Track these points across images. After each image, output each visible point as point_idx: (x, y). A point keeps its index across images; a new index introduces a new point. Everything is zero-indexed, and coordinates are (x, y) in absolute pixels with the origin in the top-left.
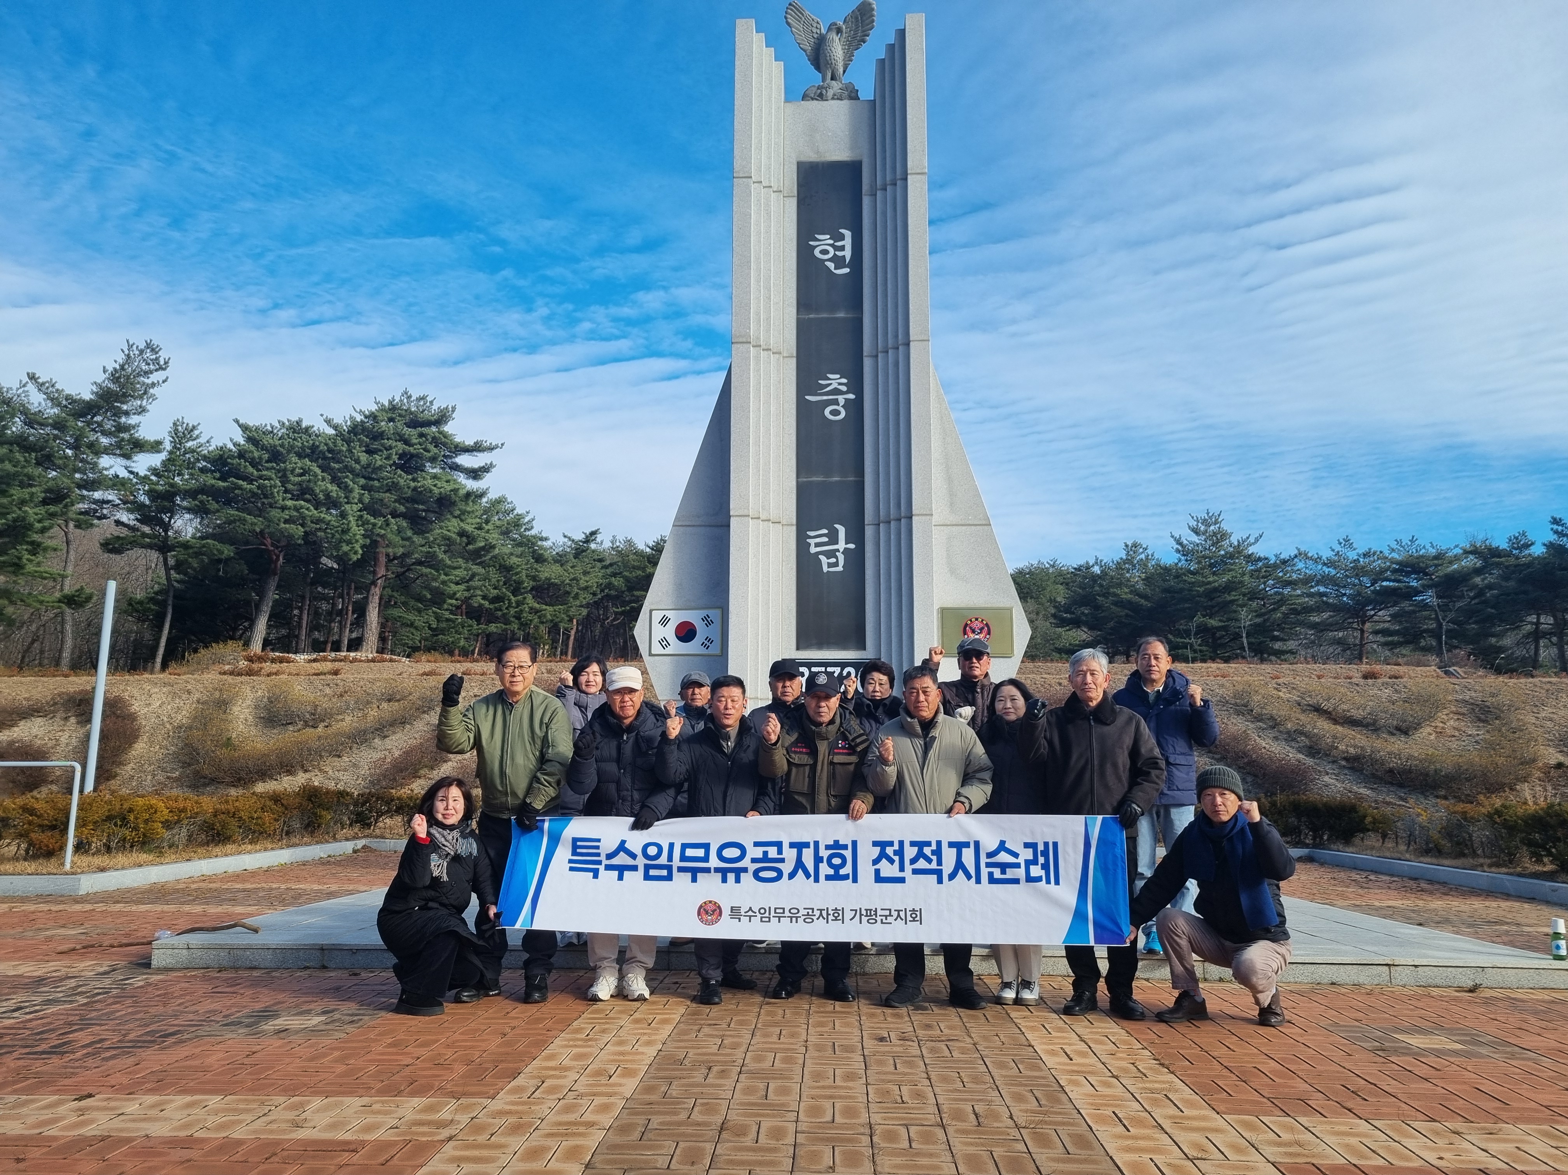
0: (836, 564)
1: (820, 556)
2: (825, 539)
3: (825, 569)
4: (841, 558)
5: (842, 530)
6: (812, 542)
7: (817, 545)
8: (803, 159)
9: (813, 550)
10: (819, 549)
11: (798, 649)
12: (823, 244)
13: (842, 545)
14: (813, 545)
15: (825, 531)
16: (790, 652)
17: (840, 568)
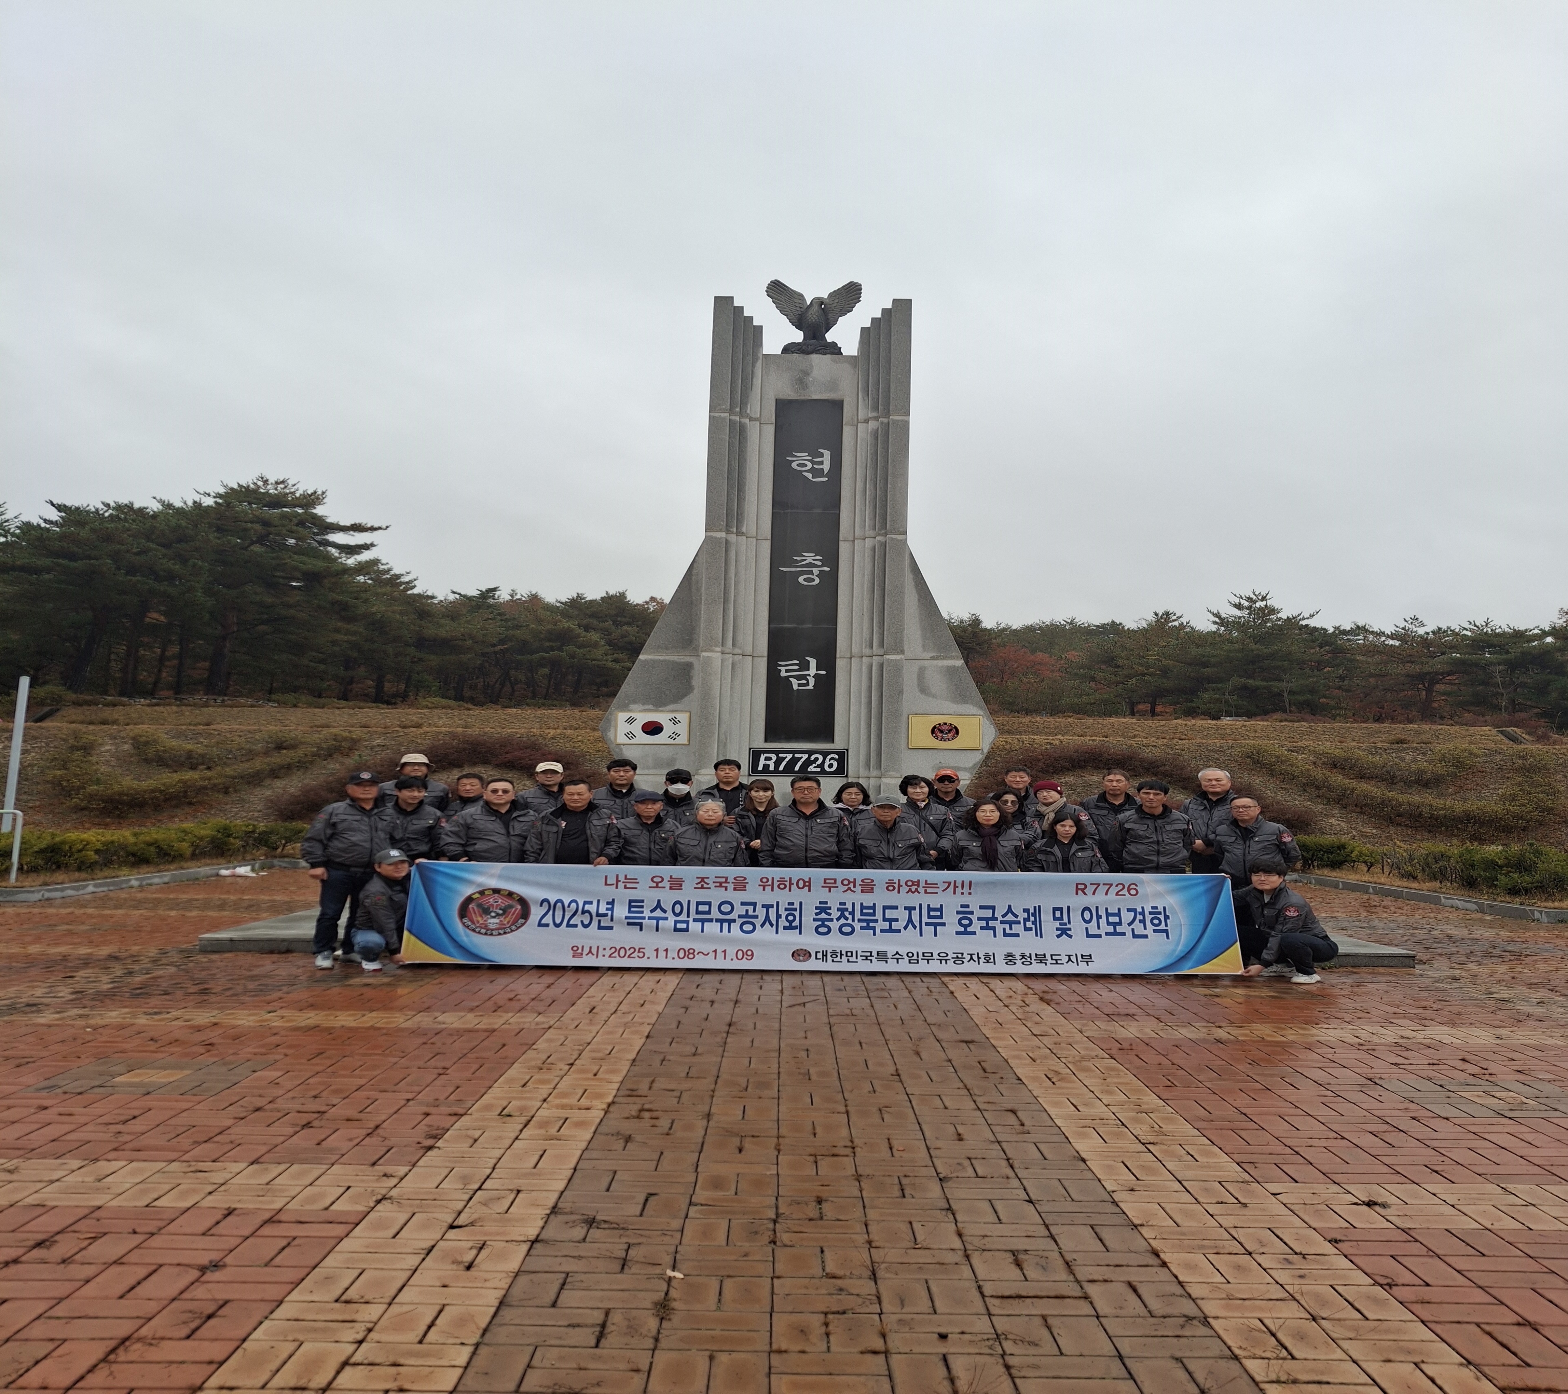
0: (807, 684)
1: (791, 678)
2: (796, 667)
3: (795, 687)
4: (812, 682)
5: (813, 663)
6: (783, 669)
7: (787, 671)
8: (781, 397)
9: (783, 674)
10: (789, 674)
11: (766, 741)
12: (801, 461)
13: (813, 671)
14: (783, 671)
15: (796, 662)
16: (760, 743)
17: (811, 687)
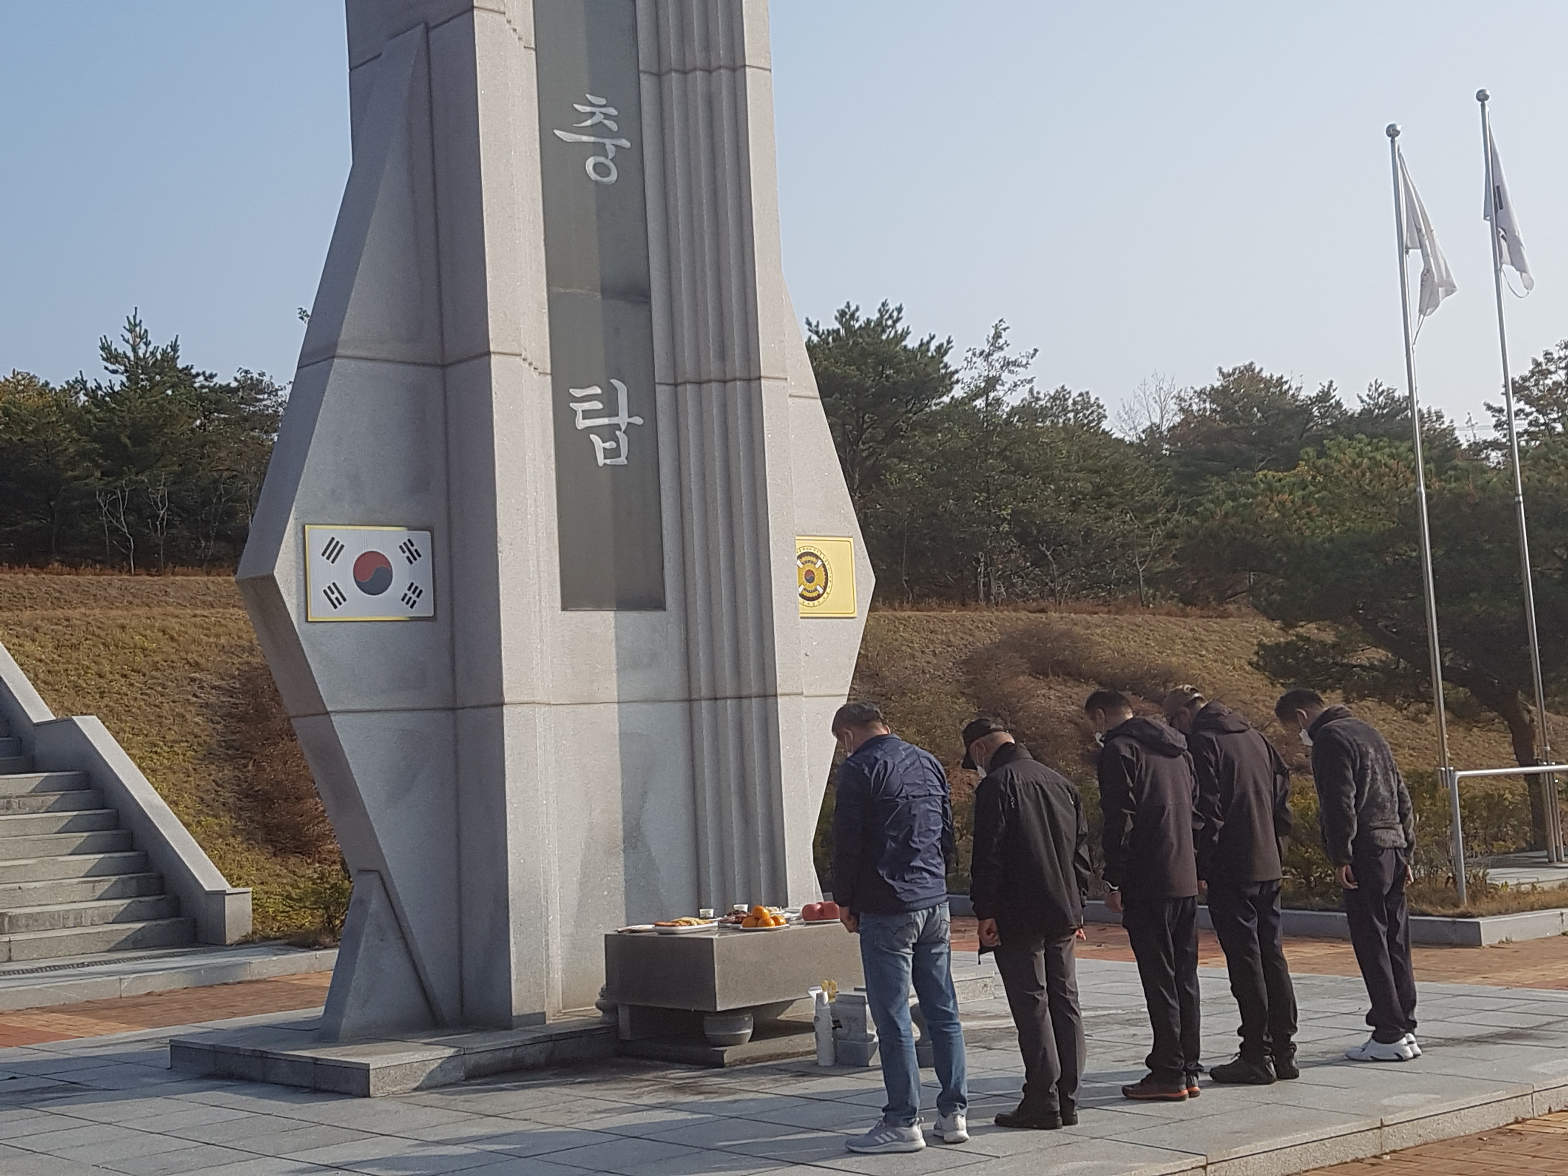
0: (616, 453)
1: (592, 436)
2: (598, 405)
3: (601, 461)
4: (623, 441)
5: (622, 390)
6: (579, 409)
7: (586, 414)
9: (582, 424)
10: (589, 423)
11: (564, 607)
13: (623, 418)
14: (580, 415)
15: (597, 390)
17: (622, 461)
